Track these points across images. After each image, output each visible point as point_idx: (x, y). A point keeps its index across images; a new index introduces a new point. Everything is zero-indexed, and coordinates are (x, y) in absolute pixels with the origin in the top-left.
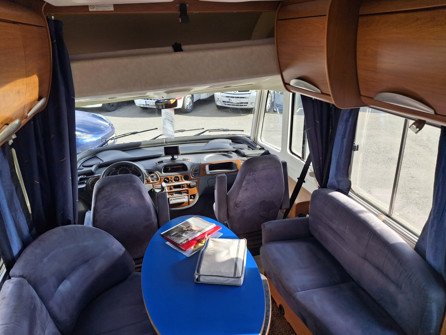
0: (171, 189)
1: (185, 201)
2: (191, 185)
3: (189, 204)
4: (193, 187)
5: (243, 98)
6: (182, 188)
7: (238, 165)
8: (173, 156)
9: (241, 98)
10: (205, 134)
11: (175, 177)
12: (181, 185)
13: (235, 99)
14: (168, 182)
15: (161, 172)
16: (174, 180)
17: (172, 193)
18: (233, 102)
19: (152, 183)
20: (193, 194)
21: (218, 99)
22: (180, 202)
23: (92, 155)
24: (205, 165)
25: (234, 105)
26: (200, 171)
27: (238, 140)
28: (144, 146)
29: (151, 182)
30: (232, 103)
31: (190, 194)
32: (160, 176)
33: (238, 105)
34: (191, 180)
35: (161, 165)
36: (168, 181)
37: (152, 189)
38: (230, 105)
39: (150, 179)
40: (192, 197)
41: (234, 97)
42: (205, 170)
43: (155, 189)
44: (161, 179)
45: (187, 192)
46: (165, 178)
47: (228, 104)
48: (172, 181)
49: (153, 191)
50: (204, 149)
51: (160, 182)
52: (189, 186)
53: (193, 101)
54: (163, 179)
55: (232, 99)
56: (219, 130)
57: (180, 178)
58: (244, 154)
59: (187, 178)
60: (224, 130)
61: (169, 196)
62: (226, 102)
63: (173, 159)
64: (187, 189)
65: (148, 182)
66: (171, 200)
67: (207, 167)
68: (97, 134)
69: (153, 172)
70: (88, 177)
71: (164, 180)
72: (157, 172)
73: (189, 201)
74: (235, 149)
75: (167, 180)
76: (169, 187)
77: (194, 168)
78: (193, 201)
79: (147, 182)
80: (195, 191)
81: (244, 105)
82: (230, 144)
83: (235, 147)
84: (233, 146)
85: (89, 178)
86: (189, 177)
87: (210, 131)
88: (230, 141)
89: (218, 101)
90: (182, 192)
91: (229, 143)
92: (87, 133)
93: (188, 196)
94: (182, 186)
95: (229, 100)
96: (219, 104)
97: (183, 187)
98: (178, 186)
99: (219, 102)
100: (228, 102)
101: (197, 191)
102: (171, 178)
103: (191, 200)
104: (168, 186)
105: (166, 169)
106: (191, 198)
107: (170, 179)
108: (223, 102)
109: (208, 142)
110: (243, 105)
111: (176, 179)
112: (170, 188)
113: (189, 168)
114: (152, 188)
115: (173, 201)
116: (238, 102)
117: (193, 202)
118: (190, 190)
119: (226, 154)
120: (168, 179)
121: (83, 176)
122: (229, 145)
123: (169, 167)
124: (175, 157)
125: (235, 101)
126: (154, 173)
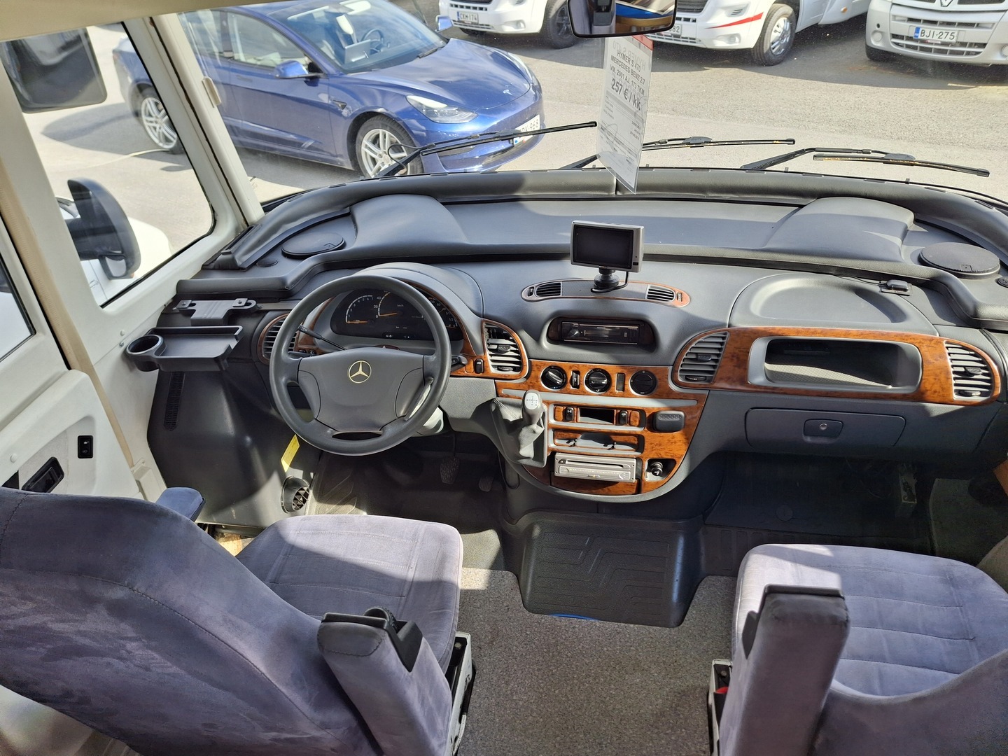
0: (567, 417)
1: (622, 478)
2: (660, 418)
3: (639, 490)
4: (671, 428)
5: (971, 25)
6: (619, 423)
7: (928, 367)
8: (606, 273)
9: (961, 24)
10: (792, 165)
11: (595, 370)
12: (617, 408)
13: (937, 30)
14: (561, 387)
15: (537, 339)
16: (588, 383)
17: (572, 435)
18: (930, 39)
19: (495, 379)
20: (665, 457)
21: (878, 26)
22: (600, 478)
23: (341, 206)
24: (749, 336)
25: (929, 50)
26: (716, 361)
27: (951, 217)
28: (531, 193)
29: (493, 371)
30: (923, 41)
31: (649, 454)
32: (532, 355)
33: (944, 52)
34: (666, 395)
35: (546, 307)
36: (559, 381)
37: (492, 401)
38: (915, 48)
39: (489, 358)
40: (659, 465)
41: (934, 23)
42: (741, 360)
43: (504, 403)
44: (535, 368)
45: (639, 444)
46: (550, 368)
47: (908, 47)
48: (577, 386)
49: (493, 408)
50: (768, 246)
51: (527, 377)
52: (650, 421)
53: (793, 26)
54: (540, 371)
55: (927, 29)
56: (863, 155)
57: (615, 378)
58: (976, 314)
59: (645, 384)
60: (888, 160)
61: (557, 441)
62: (902, 37)
63: (605, 285)
64: (638, 430)
65: (480, 370)
66: (563, 461)
67: (759, 348)
68: (489, 112)
69: (507, 329)
70: (264, 306)
71: (545, 373)
72: (524, 334)
73: (639, 479)
74: (925, 272)
75: (555, 378)
76: (562, 408)
77: (690, 343)
78: (657, 483)
79: (476, 371)
80: (674, 445)
81: (968, 53)
82: (905, 232)
83: (929, 257)
84: (916, 249)
85: (267, 311)
86: (659, 383)
87: (819, 153)
88: (907, 217)
89: (875, 32)
90: (614, 438)
91: (901, 231)
92: (462, 108)
93: (638, 459)
94: (619, 414)
95: (917, 30)
96: (876, 42)
97: (621, 420)
98: (604, 414)
99: (878, 36)
100: (909, 38)
101: (684, 448)
102: (577, 372)
103: (649, 477)
104: (557, 404)
105: (561, 328)
106: (652, 469)
107: (570, 374)
108: (894, 36)
109: (801, 207)
110: (961, 53)
111: (599, 381)
112: (565, 412)
113: (666, 336)
114: (493, 395)
115: (571, 469)
116: (947, 40)
117: (658, 486)
118: (650, 437)
119: (873, 287)
120: (561, 372)
121: (244, 301)
122: (898, 241)
123: (576, 324)
124: (618, 275)
125: (936, 38)
126: (507, 337)
